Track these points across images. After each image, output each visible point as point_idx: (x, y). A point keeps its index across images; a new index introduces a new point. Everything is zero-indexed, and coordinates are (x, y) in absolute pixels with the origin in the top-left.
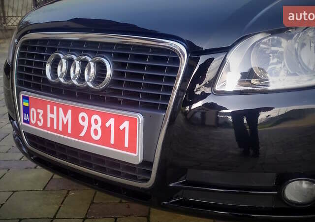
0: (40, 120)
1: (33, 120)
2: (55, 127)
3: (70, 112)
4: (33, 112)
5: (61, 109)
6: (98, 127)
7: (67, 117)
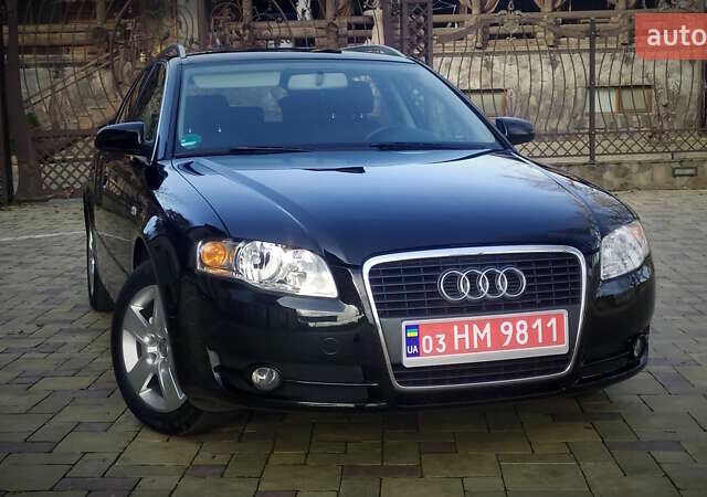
0: (441, 347)
1: (428, 348)
2: (468, 347)
3: (488, 325)
4: (427, 340)
5: (475, 326)
6: (525, 331)
7: (484, 332)
